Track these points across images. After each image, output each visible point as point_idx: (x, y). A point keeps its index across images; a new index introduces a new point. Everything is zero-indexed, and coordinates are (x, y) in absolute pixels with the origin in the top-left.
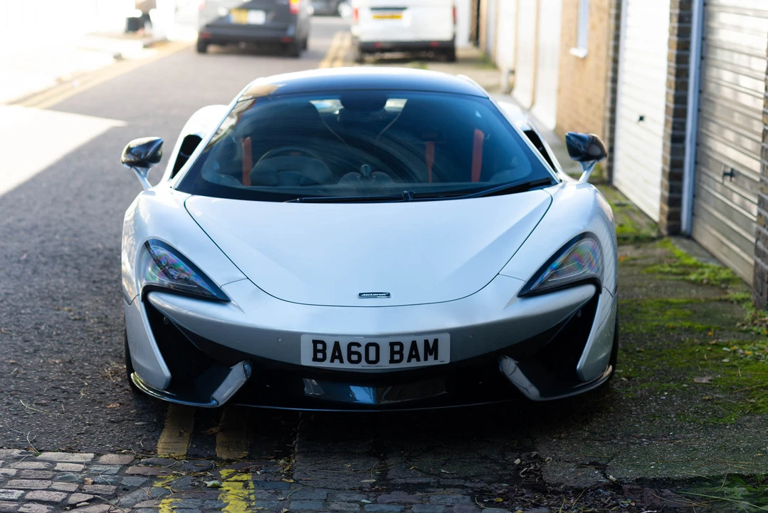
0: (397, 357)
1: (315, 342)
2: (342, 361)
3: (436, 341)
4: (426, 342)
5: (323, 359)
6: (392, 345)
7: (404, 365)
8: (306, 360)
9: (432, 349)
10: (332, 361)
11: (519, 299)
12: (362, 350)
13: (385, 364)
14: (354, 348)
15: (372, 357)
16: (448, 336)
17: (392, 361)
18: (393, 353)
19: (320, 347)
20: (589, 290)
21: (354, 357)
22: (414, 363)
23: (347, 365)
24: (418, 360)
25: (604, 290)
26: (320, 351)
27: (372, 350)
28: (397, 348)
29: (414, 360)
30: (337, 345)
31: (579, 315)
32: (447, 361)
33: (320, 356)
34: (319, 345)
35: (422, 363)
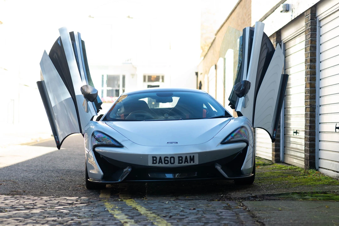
0: (181, 162)
1: (153, 157)
2: (162, 163)
3: (194, 156)
4: (190, 156)
5: (156, 163)
6: (179, 157)
7: (183, 164)
8: (150, 164)
9: (192, 159)
10: (159, 163)
11: (220, 144)
12: (169, 159)
13: (176, 164)
14: (166, 159)
15: (172, 162)
16: (197, 155)
17: (179, 163)
18: (179, 160)
19: (155, 159)
20: (244, 144)
21: (166, 162)
22: (186, 164)
23: (164, 165)
24: (188, 163)
25: (249, 145)
26: (155, 160)
27: (172, 159)
28: (180, 158)
29: (186, 163)
30: (160, 158)
31: (241, 152)
32: (197, 163)
33: (155, 162)
34: (154, 158)
35: (189, 164)
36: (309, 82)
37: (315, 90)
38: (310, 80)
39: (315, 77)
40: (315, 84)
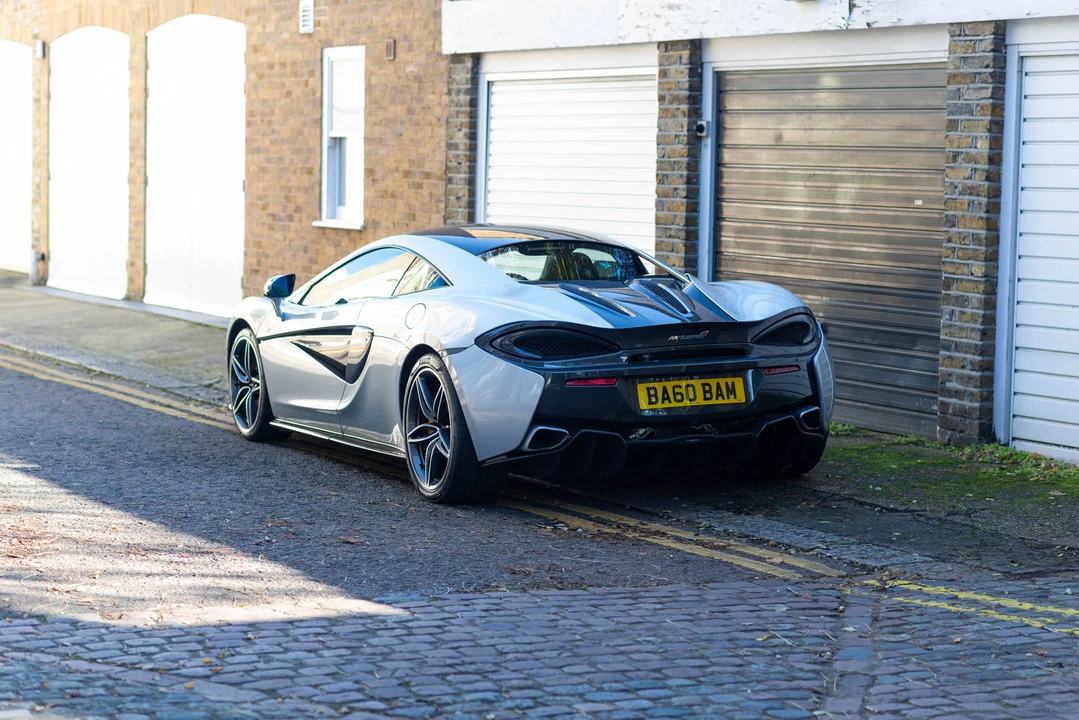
36: (985, 215)
37: (998, 237)
38: (987, 212)
39: (999, 204)
40: (997, 220)
